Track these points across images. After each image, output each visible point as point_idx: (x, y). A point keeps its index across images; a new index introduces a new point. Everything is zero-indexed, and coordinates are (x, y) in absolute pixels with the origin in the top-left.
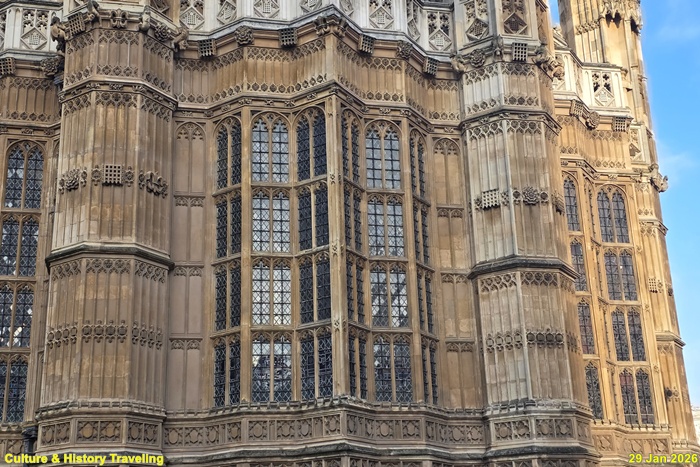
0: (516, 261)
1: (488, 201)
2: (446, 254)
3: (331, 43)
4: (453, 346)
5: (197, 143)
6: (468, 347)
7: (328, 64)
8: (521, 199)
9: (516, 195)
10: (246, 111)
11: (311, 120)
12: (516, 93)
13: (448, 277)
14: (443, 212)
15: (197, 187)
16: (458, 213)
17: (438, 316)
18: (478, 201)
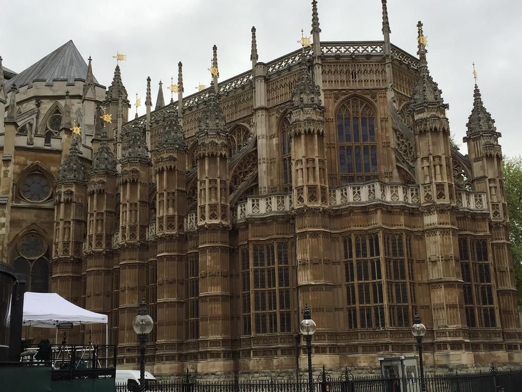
0: (442, 280)
1: (433, 259)
2: (419, 275)
3: (379, 212)
4: (422, 307)
5: (337, 244)
6: (427, 307)
7: (378, 220)
8: (444, 258)
9: (442, 257)
10: (353, 235)
11: (373, 237)
12: (442, 221)
13: (420, 284)
14: (418, 261)
15: (338, 258)
16: (423, 261)
17: (417, 297)
18: (430, 259)
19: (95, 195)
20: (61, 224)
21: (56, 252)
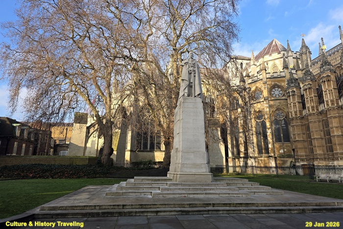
19: (307, 90)
20: (292, 104)
21: (292, 115)
